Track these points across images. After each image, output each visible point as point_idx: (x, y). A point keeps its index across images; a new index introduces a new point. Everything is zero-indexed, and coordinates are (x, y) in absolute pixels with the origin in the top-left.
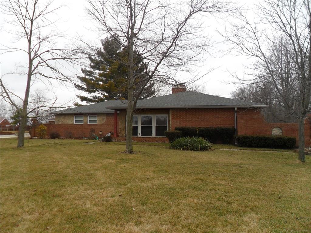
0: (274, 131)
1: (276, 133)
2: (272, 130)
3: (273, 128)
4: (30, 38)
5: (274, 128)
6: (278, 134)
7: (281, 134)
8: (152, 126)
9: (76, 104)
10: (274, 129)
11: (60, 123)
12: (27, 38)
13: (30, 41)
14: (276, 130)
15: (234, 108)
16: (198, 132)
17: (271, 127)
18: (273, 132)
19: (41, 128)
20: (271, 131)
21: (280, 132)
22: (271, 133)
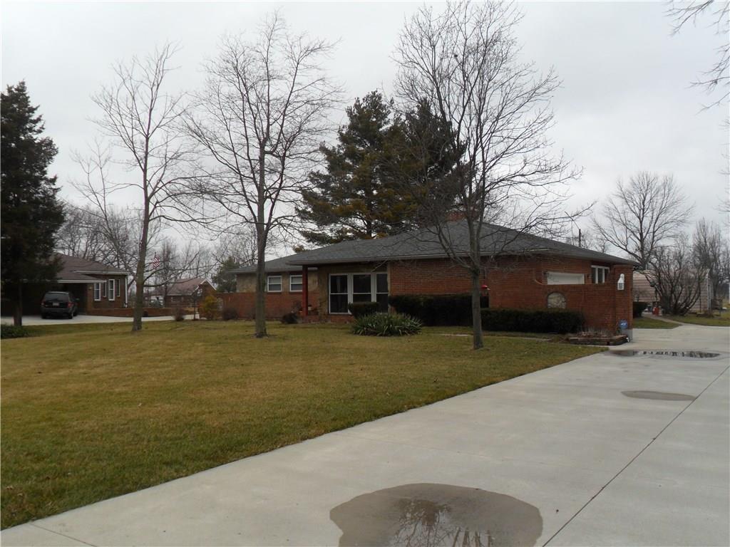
0: (552, 300)
1: (555, 304)
2: (547, 297)
3: (549, 295)
4: (146, 165)
5: (552, 293)
6: (559, 305)
7: (564, 306)
8: (370, 295)
9: (299, 250)
10: (550, 296)
11: (245, 291)
12: (140, 165)
13: (145, 171)
14: (555, 297)
16: (422, 304)
17: (546, 293)
18: (550, 301)
19: (207, 301)
20: (547, 301)
21: (563, 302)
22: (547, 303)
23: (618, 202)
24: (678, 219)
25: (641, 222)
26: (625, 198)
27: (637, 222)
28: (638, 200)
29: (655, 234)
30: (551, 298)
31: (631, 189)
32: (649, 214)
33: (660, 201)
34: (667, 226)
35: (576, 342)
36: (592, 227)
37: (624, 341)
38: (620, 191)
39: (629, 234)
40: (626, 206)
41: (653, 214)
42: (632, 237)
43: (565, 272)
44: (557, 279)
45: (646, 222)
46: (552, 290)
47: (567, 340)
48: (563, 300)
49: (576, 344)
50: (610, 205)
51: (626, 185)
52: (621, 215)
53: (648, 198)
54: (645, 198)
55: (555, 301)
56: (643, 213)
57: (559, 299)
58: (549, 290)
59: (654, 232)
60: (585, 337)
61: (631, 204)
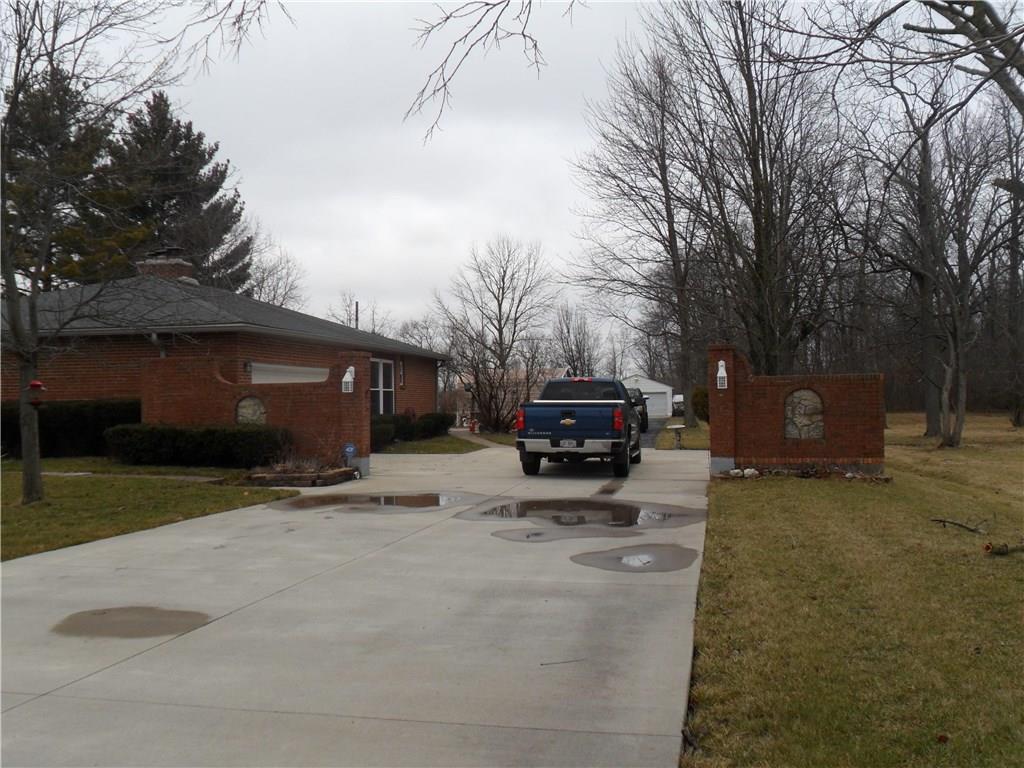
0: (244, 410)
1: (249, 416)
2: (237, 406)
3: (240, 401)
5: (244, 398)
6: (255, 418)
7: (263, 420)
10: (243, 403)
14: (250, 405)
15: (150, 335)
17: (235, 397)
18: (242, 411)
20: (236, 410)
21: (261, 413)
22: (236, 415)
23: (472, 277)
24: (547, 303)
25: (500, 305)
26: (481, 271)
27: (494, 305)
28: (497, 276)
29: (518, 321)
30: (244, 407)
31: (488, 259)
32: (509, 295)
33: (523, 277)
34: (533, 311)
35: (263, 482)
36: (436, 310)
37: (348, 477)
38: (474, 262)
39: (485, 321)
40: (482, 282)
41: (514, 294)
42: (489, 325)
43: (294, 364)
44: (264, 375)
45: (506, 306)
46: (244, 393)
47: (249, 478)
48: (263, 410)
49: (260, 485)
50: (461, 280)
51: (483, 254)
52: (475, 294)
53: (509, 274)
54: (505, 272)
55: (250, 412)
56: (503, 294)
57: (256, 407)
58: (240, 394)
59: (516, 319)
60: (279, 473)
61: (487, 280)
